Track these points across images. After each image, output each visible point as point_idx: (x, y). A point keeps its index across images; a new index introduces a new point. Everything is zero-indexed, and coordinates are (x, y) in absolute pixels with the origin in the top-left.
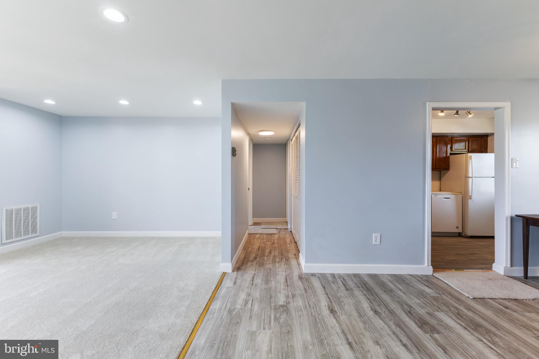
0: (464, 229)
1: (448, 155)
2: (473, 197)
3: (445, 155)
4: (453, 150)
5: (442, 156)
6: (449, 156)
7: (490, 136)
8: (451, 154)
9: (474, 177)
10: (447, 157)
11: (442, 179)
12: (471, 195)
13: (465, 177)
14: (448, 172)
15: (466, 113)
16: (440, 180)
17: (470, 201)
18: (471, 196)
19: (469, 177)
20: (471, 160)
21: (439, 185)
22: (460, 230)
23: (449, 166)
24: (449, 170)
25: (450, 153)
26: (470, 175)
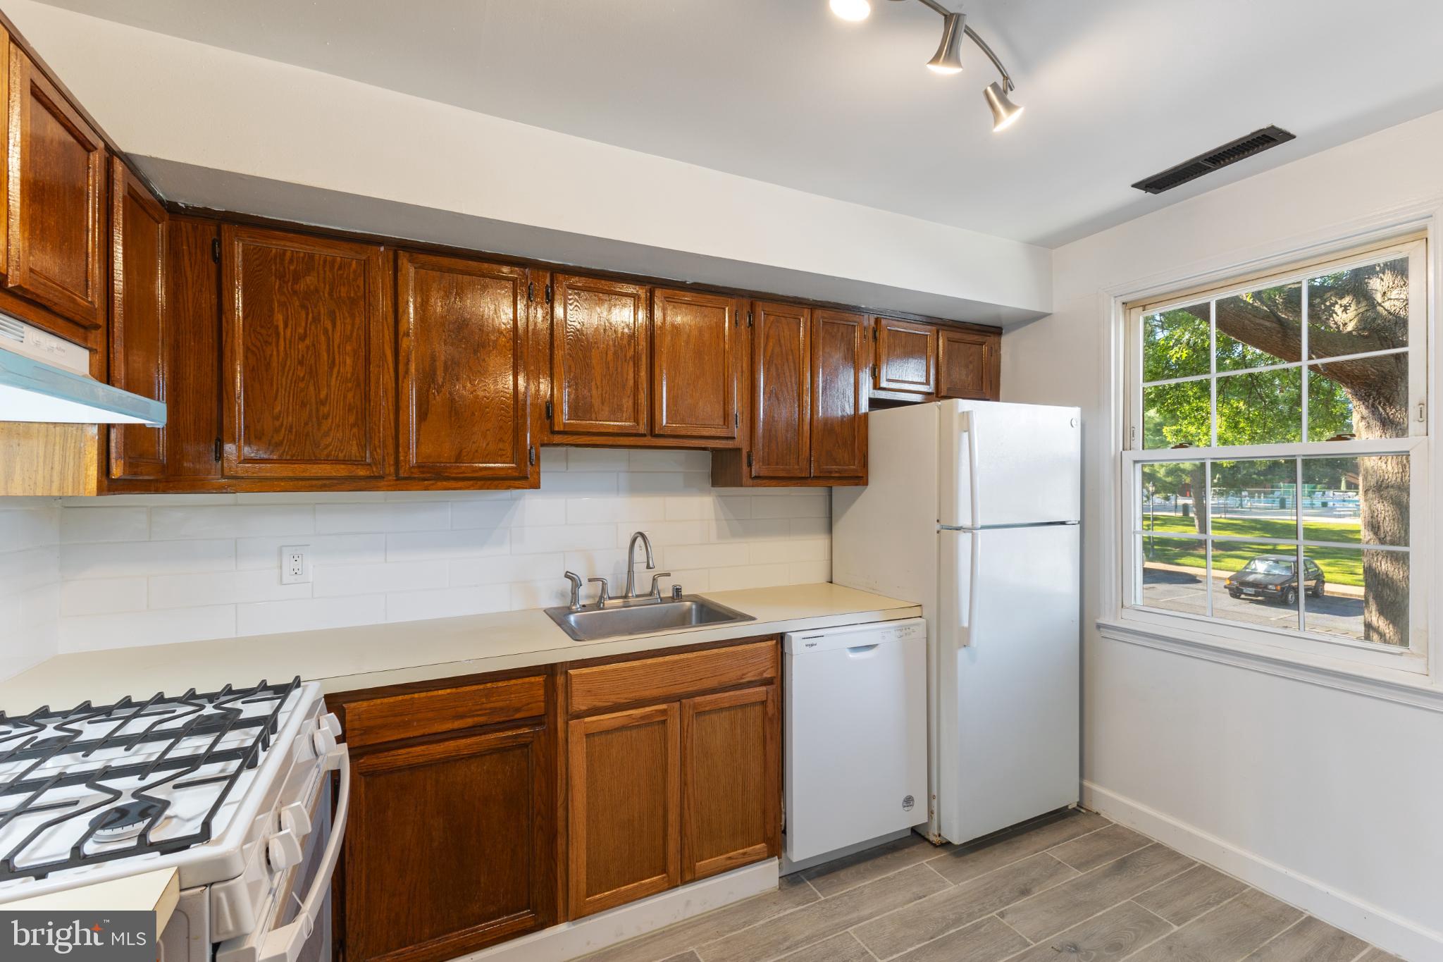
0: (935, 802)
1: (864, 407)
2: (978, 637)
3: (849, 411)
4: (884, 384)
5: (840, 414)
6: (866, 415)
7: (1009, 331)
8: (875, 404)
9: (983, 528)
10: (860, 417)
11: (836, 528)
12: (966, 624)
13: (937, 527)
14: (860, 494)
15: (986, 93)
16: (830, 530)
17: (962, 654)
18: (967, 632)
19: (958, 529)
20: (965, 435)
21: (827, 556)
22: (918, 816)
23: (865, 465)
24: (866, 484)
25: (872, 396)
26: (964, 520)
